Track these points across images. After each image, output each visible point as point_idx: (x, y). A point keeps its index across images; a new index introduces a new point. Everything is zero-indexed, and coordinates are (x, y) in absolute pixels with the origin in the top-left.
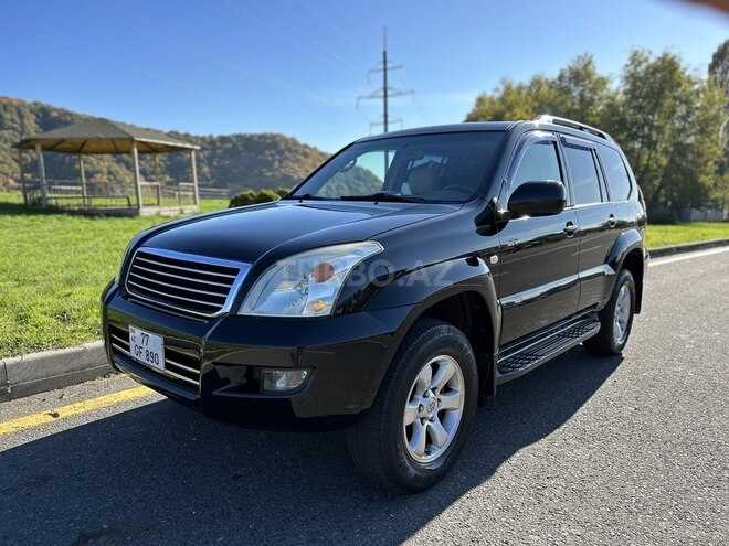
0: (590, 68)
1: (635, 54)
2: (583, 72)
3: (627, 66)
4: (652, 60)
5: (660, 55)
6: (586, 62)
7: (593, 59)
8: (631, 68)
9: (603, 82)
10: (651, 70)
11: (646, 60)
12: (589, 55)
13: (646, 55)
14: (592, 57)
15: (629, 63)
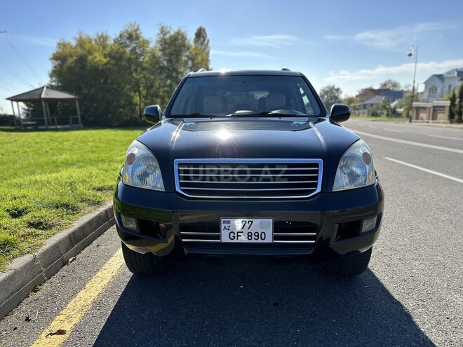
0: (138, 32)
1: (163, 28)
2: (134, 35)
3: (159, 34)
4: (172, 33)
5: (176, 30)
6: (136, 28)
7: (140, 27)
8: (162, 35)
9: (148, 42)
10: (173, 39)
11: (169, 32)
12: (137, 24)
13: (168, 29)
14: (138, 25)
15: (160, 32)
